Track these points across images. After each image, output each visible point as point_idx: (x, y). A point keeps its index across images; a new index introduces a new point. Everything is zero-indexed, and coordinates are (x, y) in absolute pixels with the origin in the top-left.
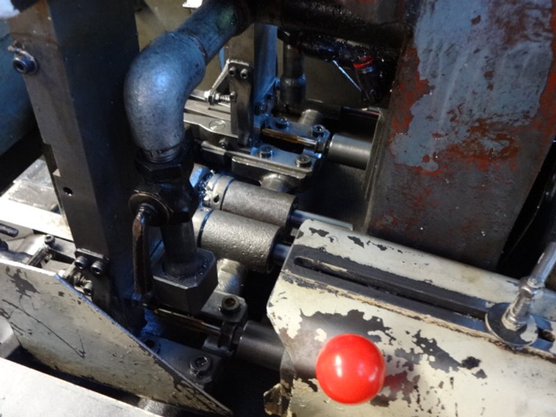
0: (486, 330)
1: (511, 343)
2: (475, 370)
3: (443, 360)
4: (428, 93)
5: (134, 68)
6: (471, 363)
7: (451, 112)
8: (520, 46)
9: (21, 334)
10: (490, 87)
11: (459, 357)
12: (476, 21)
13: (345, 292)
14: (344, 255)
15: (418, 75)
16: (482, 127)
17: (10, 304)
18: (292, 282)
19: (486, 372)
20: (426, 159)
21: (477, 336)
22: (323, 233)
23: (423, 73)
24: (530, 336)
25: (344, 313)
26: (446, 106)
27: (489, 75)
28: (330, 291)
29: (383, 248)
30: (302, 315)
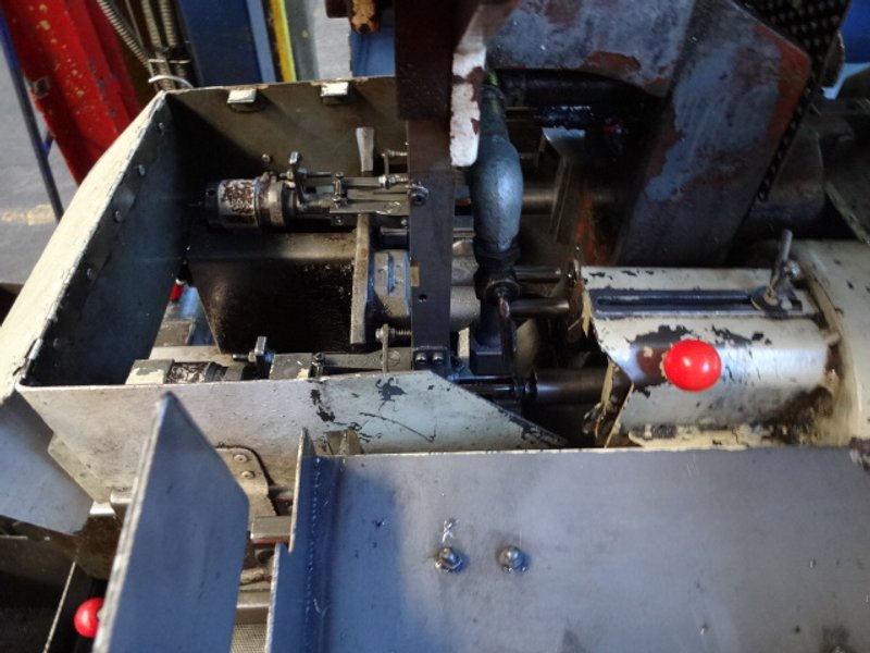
0: (756, 309)
1: (775, 313)
2: (763, 340)
3: (739, 341)
4: (680, 140)
5: (487, 178)
6: (758, 336)
7: (699, 150)
8: (755, 90)
9: (368, 441)
10: (730, 125)
11: (749, 335)
12: (723, 77)
13: (648, 313)
14: (628, 287)
15: (674, 127)
16: (721, 157)
17: (366, 415)
18: (604, 319)
19: (771, 339)
20: (675, 192)
21: (751, 317)
22: (602, 275)
23: (678, 124)
24: (787, 305)
25: (656, 330)
26: (695, 144)
27: (729, 116)
28: (636, 317)
29: (651, 273)
30: (628, 341)
